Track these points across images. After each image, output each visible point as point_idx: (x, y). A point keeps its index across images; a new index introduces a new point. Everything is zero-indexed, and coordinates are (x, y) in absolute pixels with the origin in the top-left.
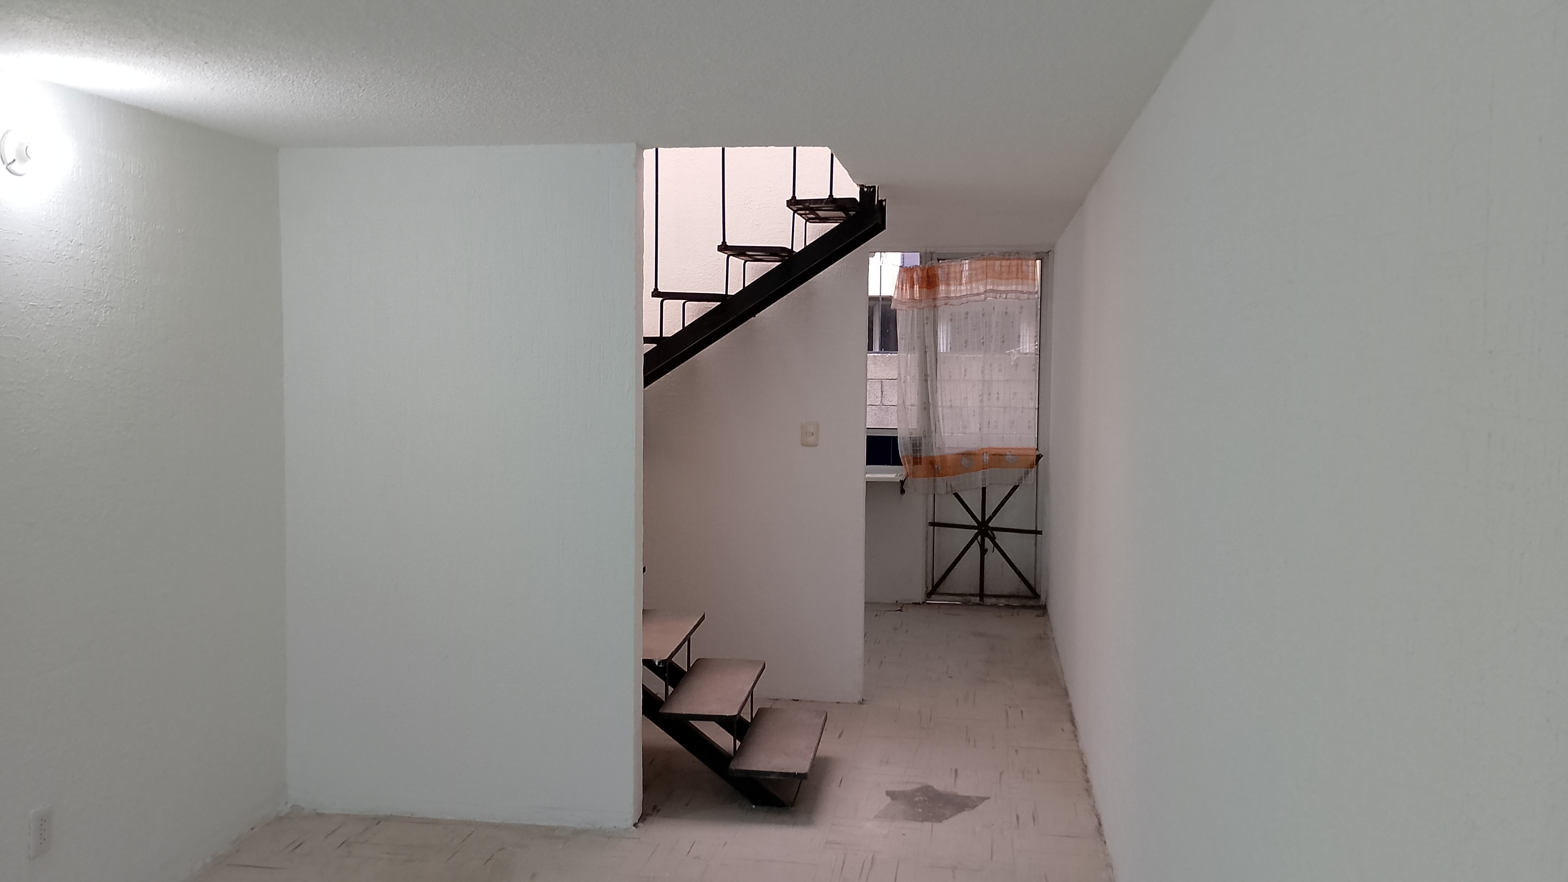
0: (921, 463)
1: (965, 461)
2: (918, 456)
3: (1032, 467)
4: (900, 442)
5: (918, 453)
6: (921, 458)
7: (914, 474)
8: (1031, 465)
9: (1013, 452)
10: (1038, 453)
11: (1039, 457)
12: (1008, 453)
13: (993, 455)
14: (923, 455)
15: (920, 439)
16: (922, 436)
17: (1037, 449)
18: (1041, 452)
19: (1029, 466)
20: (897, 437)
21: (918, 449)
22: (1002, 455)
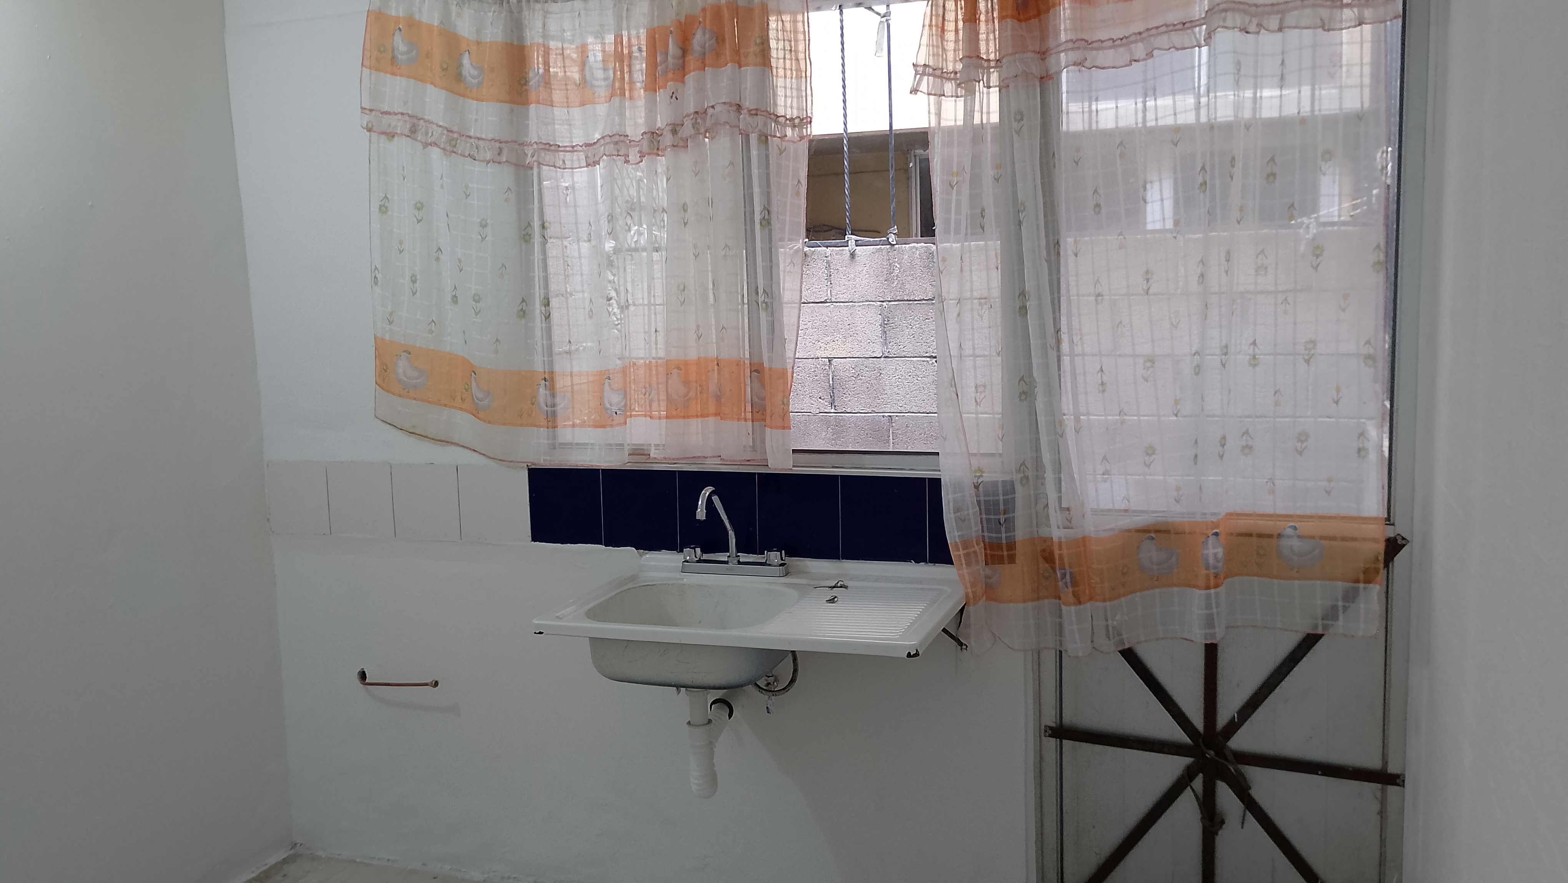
0: (1012, 559)
1: (1150, 553)
2: (1004, 541)
3: (1368, 577)
4: (947, 498)
5: (1003, 529)
6: (1011, 546)
7: (990, 592)
8: (1366, 571)
9: (1306, 527)
10: (1391, 532)
11: (1394, 546)
12: (1289, 531)
13: (1240, 535)
14: (1021, 533)
15: (1010, 488)
16: (1017, 477)
17: (1388, 519)
18: (1400, 529)
19: (1362, 577)
20: (940, 479)
21: (1002, 518)
22: (1270, 536)
